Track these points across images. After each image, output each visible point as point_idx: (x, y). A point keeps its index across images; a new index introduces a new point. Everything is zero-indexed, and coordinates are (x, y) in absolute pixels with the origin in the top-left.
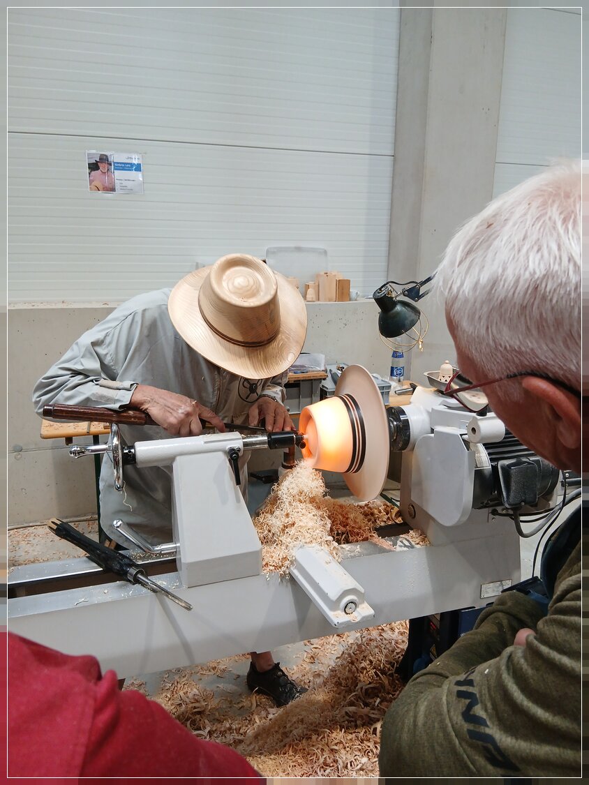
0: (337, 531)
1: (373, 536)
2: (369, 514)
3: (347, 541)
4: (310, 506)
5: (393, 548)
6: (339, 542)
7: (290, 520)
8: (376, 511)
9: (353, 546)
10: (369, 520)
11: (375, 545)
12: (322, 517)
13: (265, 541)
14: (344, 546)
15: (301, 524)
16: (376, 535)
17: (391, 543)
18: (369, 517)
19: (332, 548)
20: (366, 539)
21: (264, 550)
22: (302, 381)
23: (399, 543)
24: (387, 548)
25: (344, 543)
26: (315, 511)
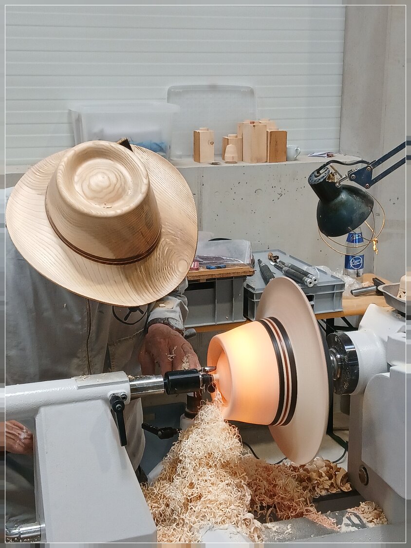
0: (261, 503)
1: (310, 511)
2: (304, 479)
3: (275, 518)
4: (222, 472)
5: (336, 528)
6: (262, 520)
7: (195, 491)
8: (314, 475)
9: (282, 526)
10: (305, 488)
11: (313, 523)
12: (239, 486)
13: (161, 519)
14: (269, 525)
15: (210, 497)
16: (313, 509)
17: (334, 520)
18: (304, 484)
19: (252, 530)
20: (301, 515)
21: (160, 533)
22: (218, 279)
23: (345, 521)
24: (329, 527)
25: (271, 521)
26: (229, 480)
